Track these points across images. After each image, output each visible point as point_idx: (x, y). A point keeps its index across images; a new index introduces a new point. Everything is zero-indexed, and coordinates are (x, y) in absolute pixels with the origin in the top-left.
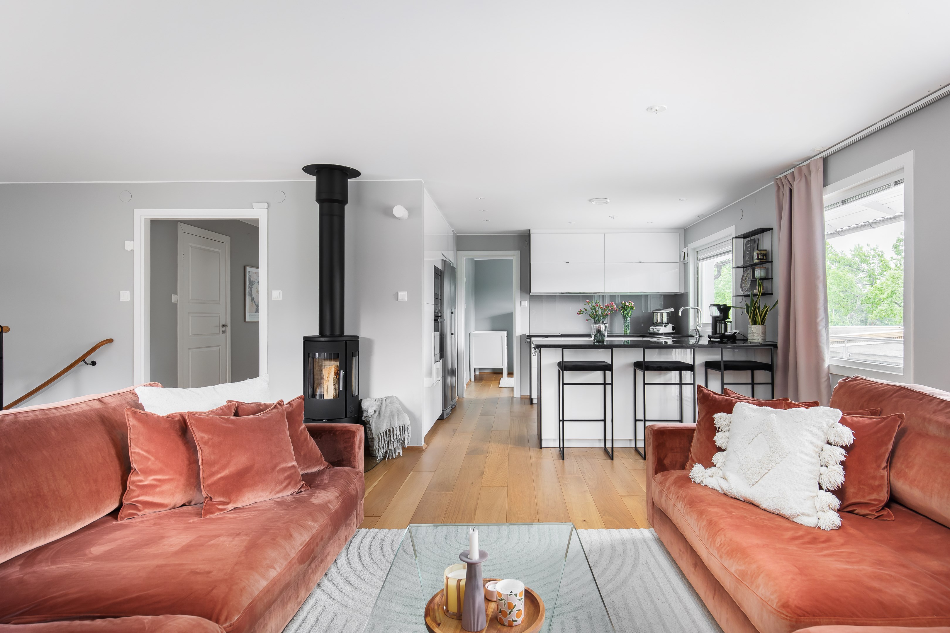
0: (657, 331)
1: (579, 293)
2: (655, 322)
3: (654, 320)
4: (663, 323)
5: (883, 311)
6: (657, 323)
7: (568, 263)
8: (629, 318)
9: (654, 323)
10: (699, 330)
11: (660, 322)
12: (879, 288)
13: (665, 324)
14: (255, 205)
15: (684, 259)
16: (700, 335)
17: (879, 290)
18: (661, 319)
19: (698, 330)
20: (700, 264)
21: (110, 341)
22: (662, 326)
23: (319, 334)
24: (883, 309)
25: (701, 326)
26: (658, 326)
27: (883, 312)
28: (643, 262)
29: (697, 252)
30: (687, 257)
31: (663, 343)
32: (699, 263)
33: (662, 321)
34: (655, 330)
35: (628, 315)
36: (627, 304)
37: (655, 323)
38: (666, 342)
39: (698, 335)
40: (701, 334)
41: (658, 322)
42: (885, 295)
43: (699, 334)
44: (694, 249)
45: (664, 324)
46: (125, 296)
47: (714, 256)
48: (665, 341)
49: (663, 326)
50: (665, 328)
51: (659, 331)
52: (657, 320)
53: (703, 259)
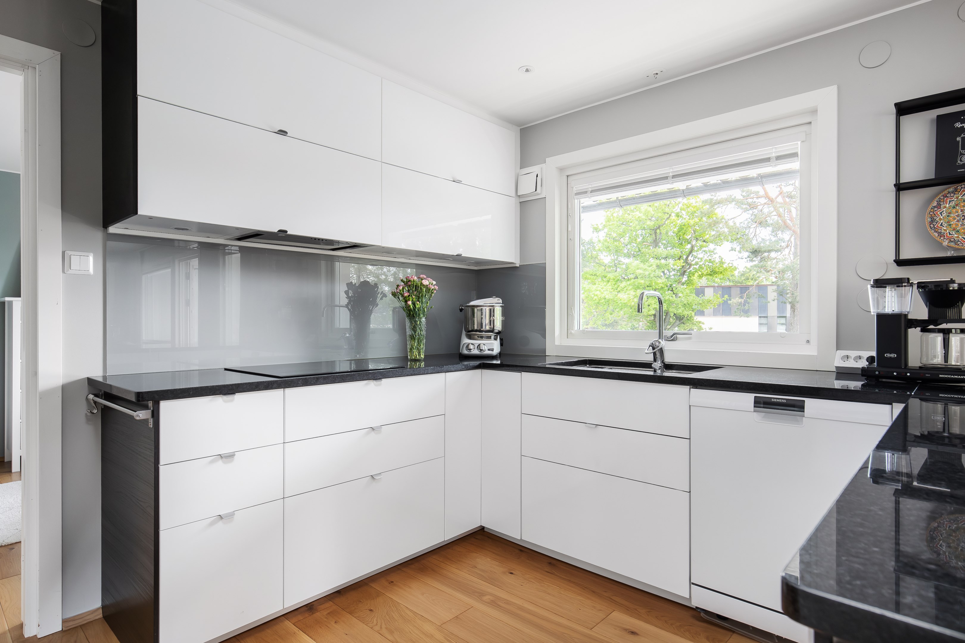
2: (476, 328)
3: (474, 323)
6: (480, 331)
15: (536, 191)
22: (489, 338)
30: (543, 185)
32: (575, 201)
37: (476, 331)
44: (561, 170)
49: (493, 337)
51: (492, 350)
52: (482, 324)
53: (589, 192)
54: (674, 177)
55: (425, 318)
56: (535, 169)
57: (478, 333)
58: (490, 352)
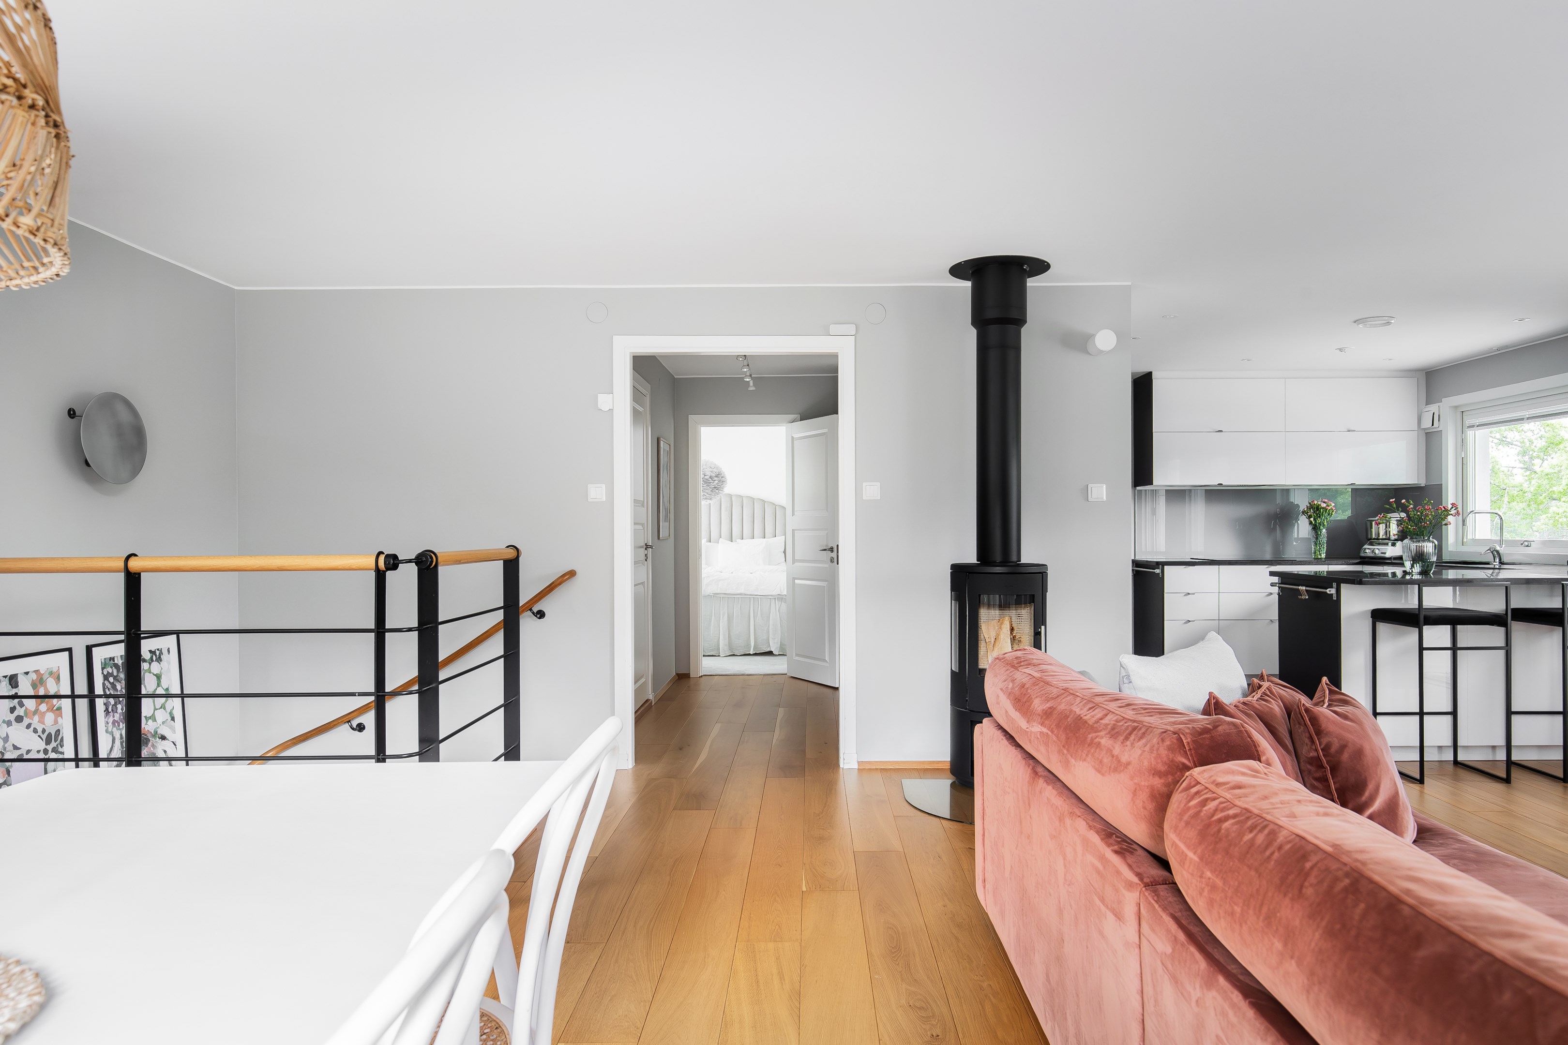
0: (1382, 553)
1: (1238, 486)
2: (1374, 537)
3: (1372, 534)
4: (1389, 539)
5: (1559, 516)
6: (1378, 539)
7: (1221, 431)
8: (1324, 530)
9: (1371, 539)
10: (1500, 552)
11: (1384, 537)
12: (1547, 475)
13: (1394, 540)
14: (833, 329)
15: (1433, 425)
16: (1502, 560)
17: (1547, 477)
18: (1386, 531)
19: (1498, 552)
20: (1470, 433)
21: (572, 574)
22: (1387, 544)
23: (977, 561)
24: (1560, 512)
25: (1503, 546)
26: (1379, 544)
27: (1560, 518)
28: (1354, 431)
29: (1462, 412)
30: (1439, 421)
31: (1390, 575)
32: (1468, 432)
33: (1388, 536)
34: (1377, 551)
35: (1324, 525)
36: (1324, 505)
37: (1374, 539)
38: (1394, 574)
39: (1497, 560)
40: (1505, 560)
41: (1381, 537)
42: (1561, 487)
43: (1500, 559)
44: (1456, 407)
45: (1392, 542)
46: (597, 492)
47: (1522, 419)
48: (1392, 573)
49: (1390, 544)
50: (1392, 547)
51: (1385, 553)
52: (1379, 534)
53: (1476, 427)
54: (1528, 419)
55: (1326, 530)
56: (1434, 408)
57: (1376, 541)
58: (1383, 555)
